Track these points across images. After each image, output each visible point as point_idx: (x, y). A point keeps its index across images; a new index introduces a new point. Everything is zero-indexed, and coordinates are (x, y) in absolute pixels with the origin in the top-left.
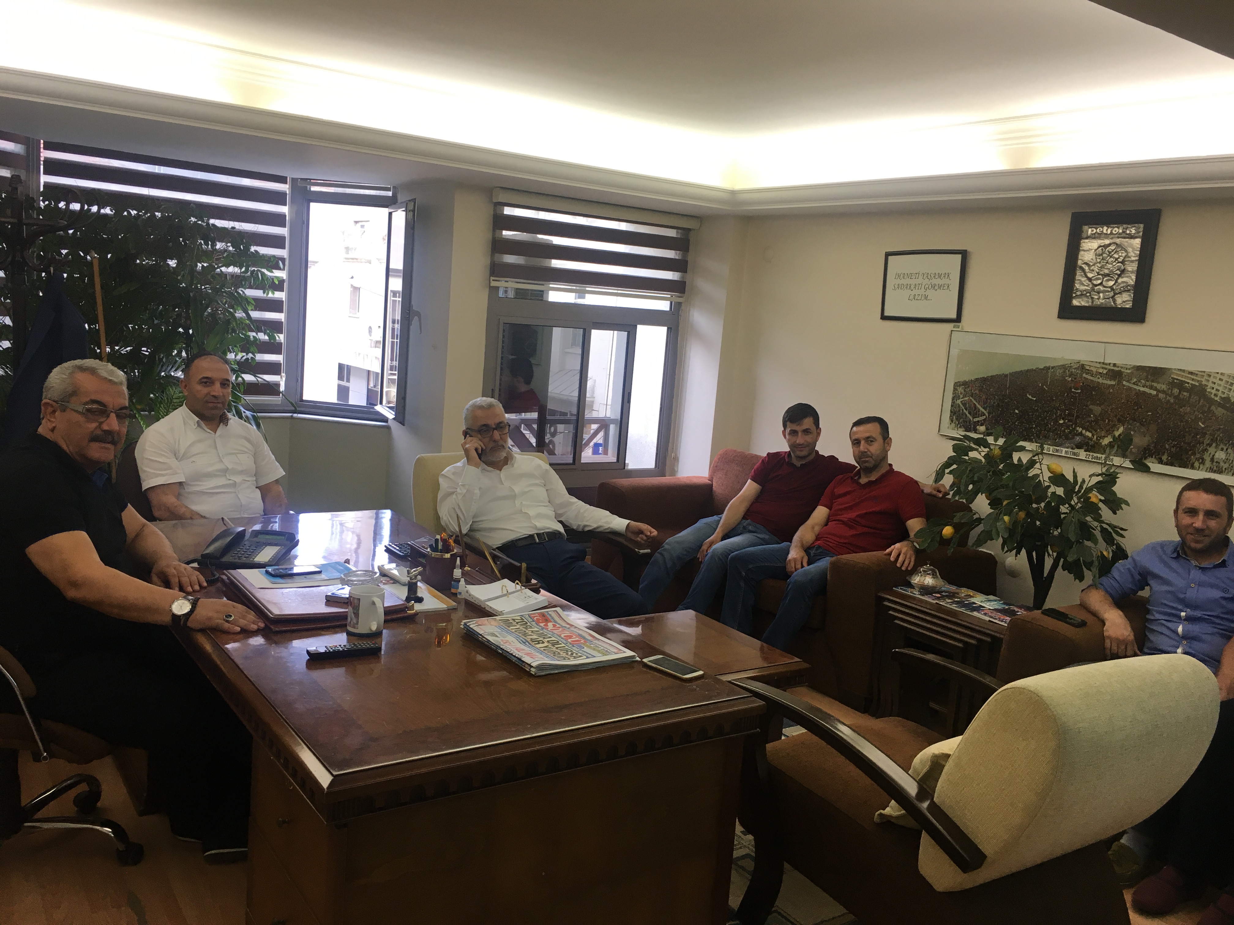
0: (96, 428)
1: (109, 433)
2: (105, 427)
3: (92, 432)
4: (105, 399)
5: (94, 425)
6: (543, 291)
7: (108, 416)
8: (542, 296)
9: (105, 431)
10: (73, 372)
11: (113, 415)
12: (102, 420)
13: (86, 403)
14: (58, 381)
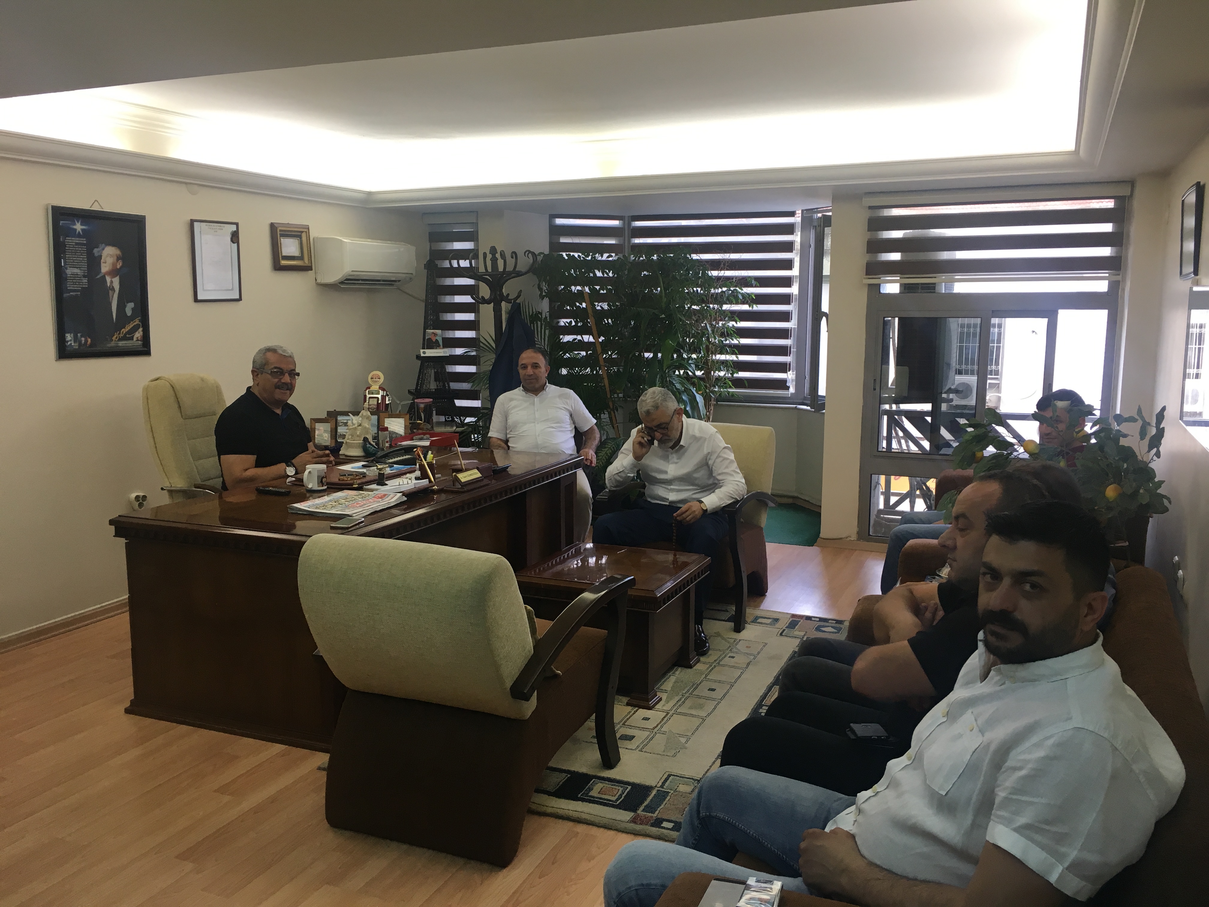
0: (278, 382)
1: (286, 384)
2: (283, 381)
3: (276, 384)
4: (283, 366)
5: (276, 380)
6: (935, 284)
7: (284, 375)
8: (934, 288)
9: (283, 383)
10: (266, 352)
11: (287, 375)
12: (281, 377)
13: (272, 369)
14: (258, 358)
